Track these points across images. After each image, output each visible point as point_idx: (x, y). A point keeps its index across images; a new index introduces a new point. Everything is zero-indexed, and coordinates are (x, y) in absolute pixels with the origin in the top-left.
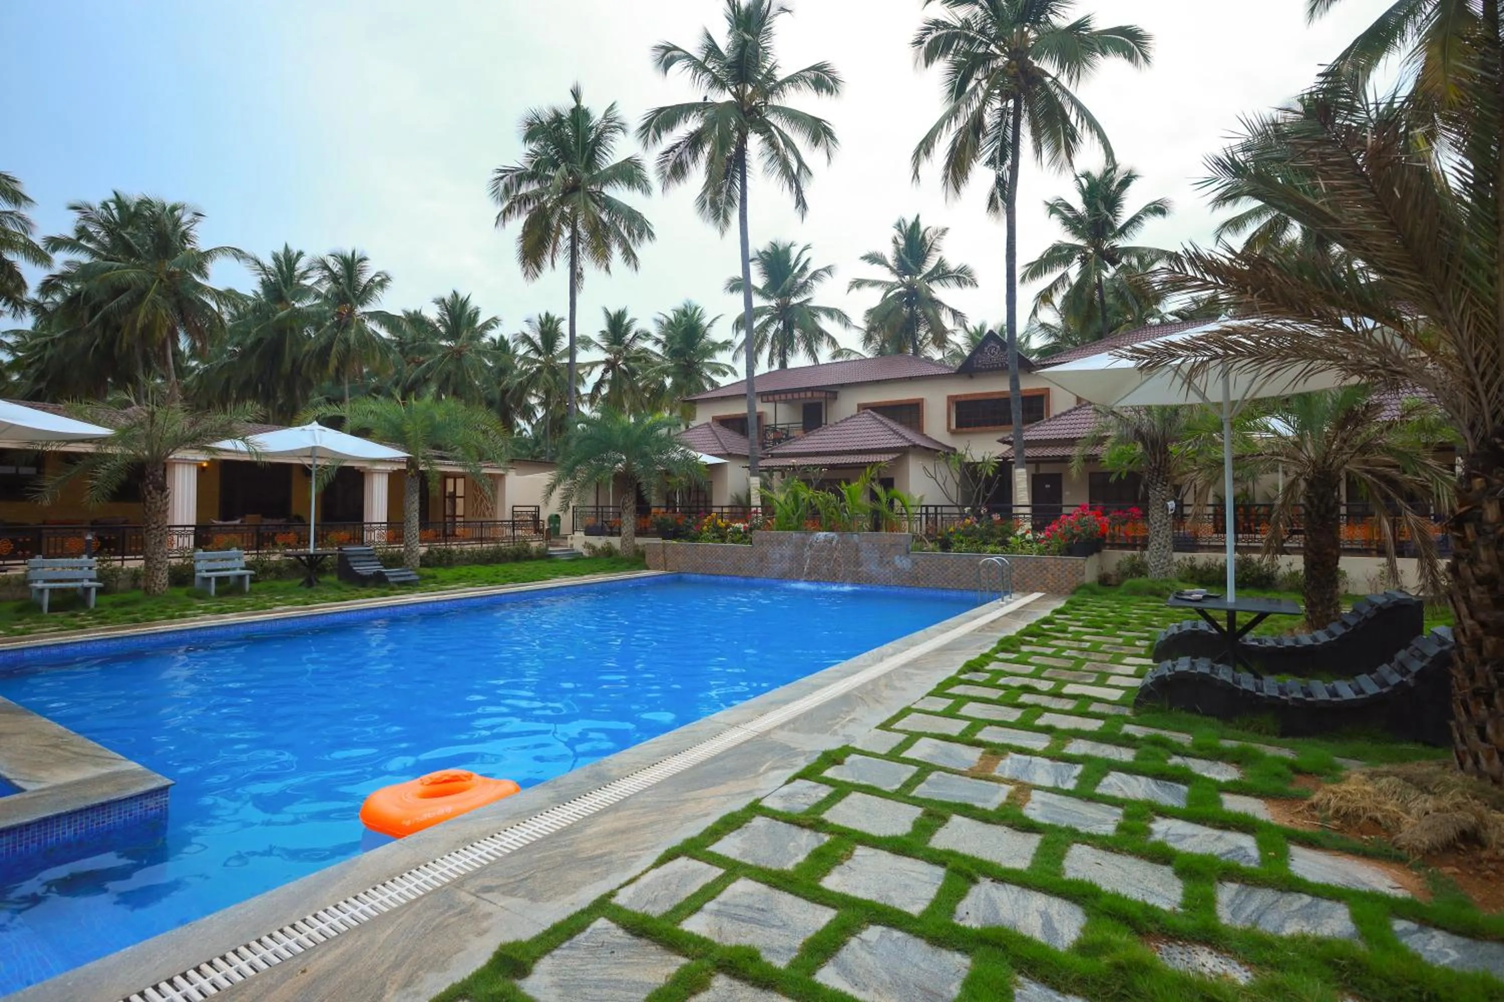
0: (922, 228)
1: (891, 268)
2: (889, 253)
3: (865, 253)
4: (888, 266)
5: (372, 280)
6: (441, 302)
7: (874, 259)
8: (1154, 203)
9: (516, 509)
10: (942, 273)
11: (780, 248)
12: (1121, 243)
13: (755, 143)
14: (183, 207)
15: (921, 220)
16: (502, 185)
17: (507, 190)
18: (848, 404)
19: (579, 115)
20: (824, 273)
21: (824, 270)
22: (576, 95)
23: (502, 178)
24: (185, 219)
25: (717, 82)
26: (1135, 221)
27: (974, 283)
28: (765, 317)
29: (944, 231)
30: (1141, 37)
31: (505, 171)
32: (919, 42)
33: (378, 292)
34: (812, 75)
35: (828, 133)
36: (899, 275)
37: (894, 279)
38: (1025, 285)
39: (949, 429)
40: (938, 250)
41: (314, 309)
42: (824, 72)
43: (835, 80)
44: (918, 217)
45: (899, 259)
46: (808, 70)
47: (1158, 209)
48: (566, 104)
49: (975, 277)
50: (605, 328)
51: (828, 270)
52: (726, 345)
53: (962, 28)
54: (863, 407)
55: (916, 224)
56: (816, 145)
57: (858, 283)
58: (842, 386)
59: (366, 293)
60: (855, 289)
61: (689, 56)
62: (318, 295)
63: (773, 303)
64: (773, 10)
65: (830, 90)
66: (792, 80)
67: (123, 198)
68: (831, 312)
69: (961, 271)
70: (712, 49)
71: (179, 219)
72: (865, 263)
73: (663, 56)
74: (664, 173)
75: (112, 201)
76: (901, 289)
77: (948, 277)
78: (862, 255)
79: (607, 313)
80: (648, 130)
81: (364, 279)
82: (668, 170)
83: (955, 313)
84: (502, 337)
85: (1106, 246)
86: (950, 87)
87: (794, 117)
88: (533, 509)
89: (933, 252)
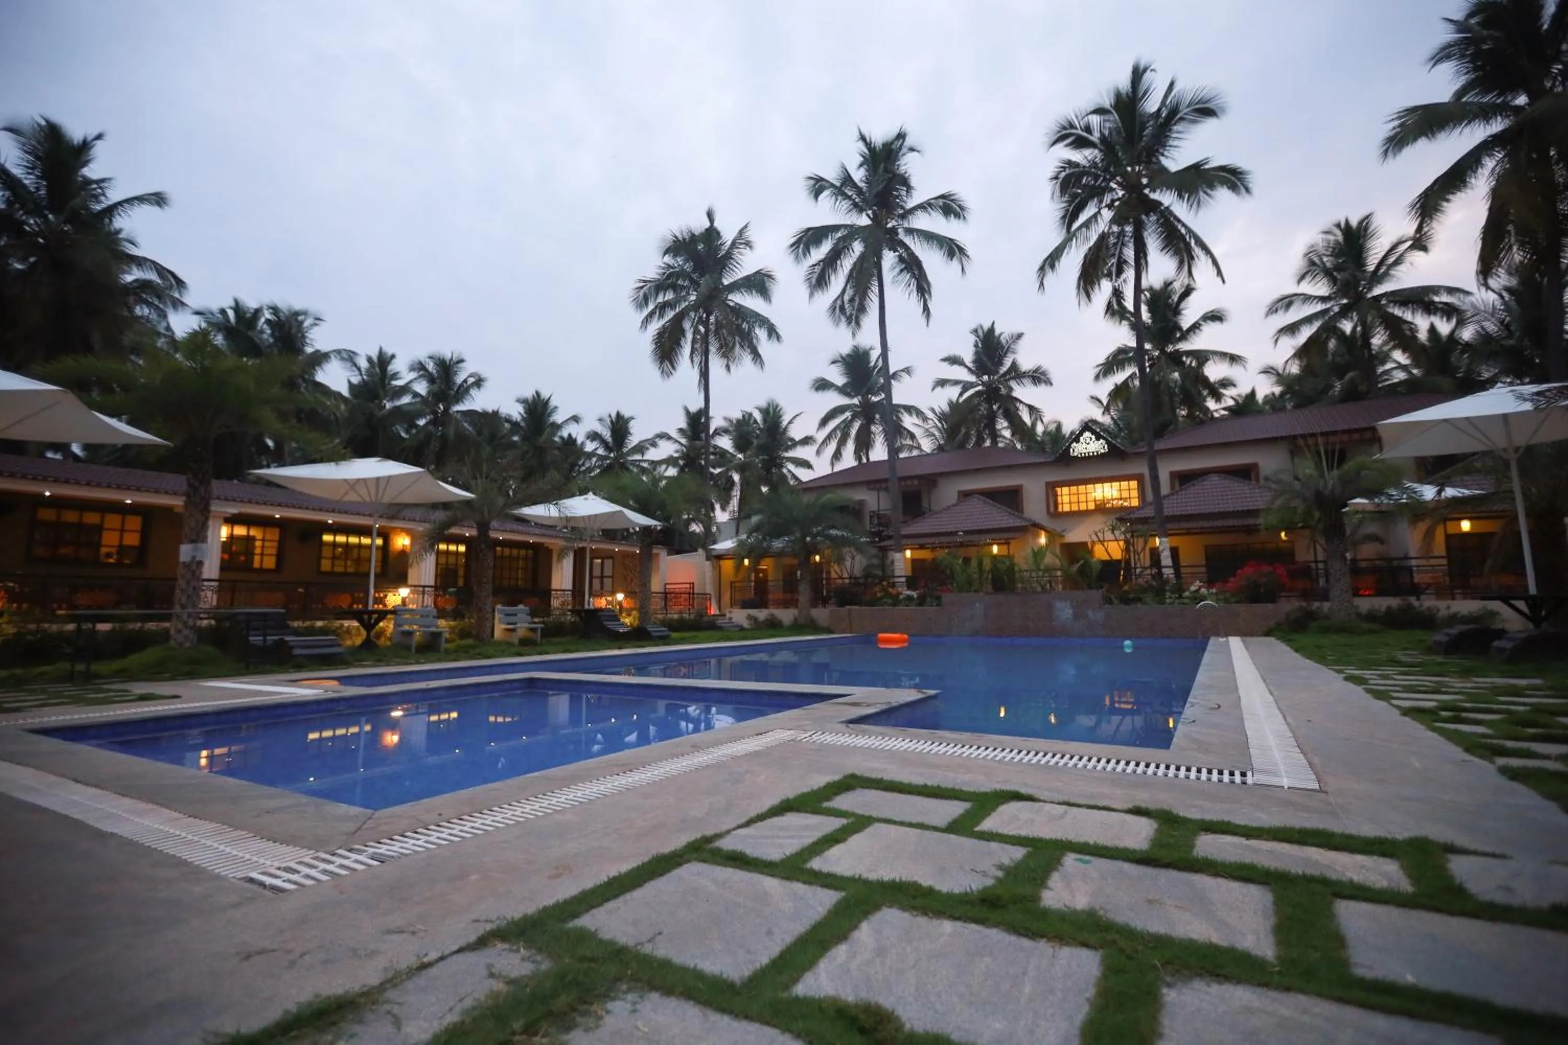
0: (997, 332)
1: (969, 369)
2: (968, 356)
3: (945, 355)
4: (966, 367)
5: (465, 381)
6: (524, 401)
7: (954, 360)
8: (1212, 311)
9: (668, 586)
10: (1016, 373)
11: (861, 351)
12: (1184, 346)
13: (889, 258)
14: (305, 313)
15: (996, 326)
16: (641, 293)
17: (646, 299)
18: (948, 492)
19: (712, 234)
20: (903, 374)
21: (903, 371)
22: (710, 215)
23: (642, 288)
24: (306, 324)
25: (858, 208)
26: (1195, 327)
27: (1049, 382)
28: (848, 414)
29: (1020, 336)
30: (1241, 173)
31: (645, 281)
32: (1056, 178)
33: (473, 392)
34: (941, 202)
35: (961, 250)
36: (978, 376)
37: (972, 379)
38: (1099, 383)
39: (1048, 512)
40: (1013, 353)
41: (412, 408)
42: (952, 200)
43: (960, 207)
44: (993, 323)
45: (978, 360)
46: (936, 198)
47: (1215, 317)
48: (700, 224)
49: (1049, 376)
50: (684, 425)
51: (907, 370)
52: (807, 441)
53: (1090, 167)
54: (966, 495)
55: (991, 330)
56: (952, 259)
57: (942, 383)
58: (942, 474)
59: (463, 392)
60: (939, 388)
61: (833, 186)
62: (416, 395)
63: (856, 401)
64: (904, 150)
65: (957, 216)
66: (922, 207)
67: (241, 304)
68: (909, 409)
69: (1036, 371)
70: (847, 179)
71: (302, 322)
72: (945, 364)
73: (814, 185)
74: (810, 283)
75: (231, 308)
76: (980, 388)
77: (1023, 377)
78: (942, 357)
79: (687, 412)
80: (798, 247)
81: (459, 379)
82: (814, 280)
83: (1031, 408)
84: (570, 435)
85: (1170, 349)
86: (1061, 214)
87: (929, 237)
88: (688, 586)
89: (1009, 355)
